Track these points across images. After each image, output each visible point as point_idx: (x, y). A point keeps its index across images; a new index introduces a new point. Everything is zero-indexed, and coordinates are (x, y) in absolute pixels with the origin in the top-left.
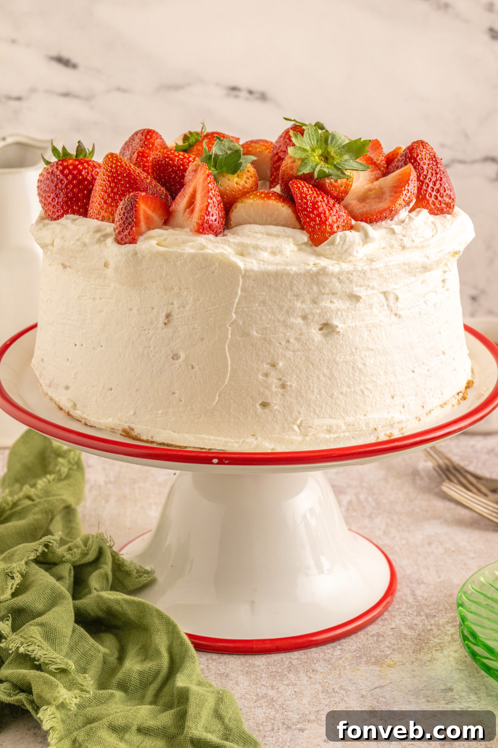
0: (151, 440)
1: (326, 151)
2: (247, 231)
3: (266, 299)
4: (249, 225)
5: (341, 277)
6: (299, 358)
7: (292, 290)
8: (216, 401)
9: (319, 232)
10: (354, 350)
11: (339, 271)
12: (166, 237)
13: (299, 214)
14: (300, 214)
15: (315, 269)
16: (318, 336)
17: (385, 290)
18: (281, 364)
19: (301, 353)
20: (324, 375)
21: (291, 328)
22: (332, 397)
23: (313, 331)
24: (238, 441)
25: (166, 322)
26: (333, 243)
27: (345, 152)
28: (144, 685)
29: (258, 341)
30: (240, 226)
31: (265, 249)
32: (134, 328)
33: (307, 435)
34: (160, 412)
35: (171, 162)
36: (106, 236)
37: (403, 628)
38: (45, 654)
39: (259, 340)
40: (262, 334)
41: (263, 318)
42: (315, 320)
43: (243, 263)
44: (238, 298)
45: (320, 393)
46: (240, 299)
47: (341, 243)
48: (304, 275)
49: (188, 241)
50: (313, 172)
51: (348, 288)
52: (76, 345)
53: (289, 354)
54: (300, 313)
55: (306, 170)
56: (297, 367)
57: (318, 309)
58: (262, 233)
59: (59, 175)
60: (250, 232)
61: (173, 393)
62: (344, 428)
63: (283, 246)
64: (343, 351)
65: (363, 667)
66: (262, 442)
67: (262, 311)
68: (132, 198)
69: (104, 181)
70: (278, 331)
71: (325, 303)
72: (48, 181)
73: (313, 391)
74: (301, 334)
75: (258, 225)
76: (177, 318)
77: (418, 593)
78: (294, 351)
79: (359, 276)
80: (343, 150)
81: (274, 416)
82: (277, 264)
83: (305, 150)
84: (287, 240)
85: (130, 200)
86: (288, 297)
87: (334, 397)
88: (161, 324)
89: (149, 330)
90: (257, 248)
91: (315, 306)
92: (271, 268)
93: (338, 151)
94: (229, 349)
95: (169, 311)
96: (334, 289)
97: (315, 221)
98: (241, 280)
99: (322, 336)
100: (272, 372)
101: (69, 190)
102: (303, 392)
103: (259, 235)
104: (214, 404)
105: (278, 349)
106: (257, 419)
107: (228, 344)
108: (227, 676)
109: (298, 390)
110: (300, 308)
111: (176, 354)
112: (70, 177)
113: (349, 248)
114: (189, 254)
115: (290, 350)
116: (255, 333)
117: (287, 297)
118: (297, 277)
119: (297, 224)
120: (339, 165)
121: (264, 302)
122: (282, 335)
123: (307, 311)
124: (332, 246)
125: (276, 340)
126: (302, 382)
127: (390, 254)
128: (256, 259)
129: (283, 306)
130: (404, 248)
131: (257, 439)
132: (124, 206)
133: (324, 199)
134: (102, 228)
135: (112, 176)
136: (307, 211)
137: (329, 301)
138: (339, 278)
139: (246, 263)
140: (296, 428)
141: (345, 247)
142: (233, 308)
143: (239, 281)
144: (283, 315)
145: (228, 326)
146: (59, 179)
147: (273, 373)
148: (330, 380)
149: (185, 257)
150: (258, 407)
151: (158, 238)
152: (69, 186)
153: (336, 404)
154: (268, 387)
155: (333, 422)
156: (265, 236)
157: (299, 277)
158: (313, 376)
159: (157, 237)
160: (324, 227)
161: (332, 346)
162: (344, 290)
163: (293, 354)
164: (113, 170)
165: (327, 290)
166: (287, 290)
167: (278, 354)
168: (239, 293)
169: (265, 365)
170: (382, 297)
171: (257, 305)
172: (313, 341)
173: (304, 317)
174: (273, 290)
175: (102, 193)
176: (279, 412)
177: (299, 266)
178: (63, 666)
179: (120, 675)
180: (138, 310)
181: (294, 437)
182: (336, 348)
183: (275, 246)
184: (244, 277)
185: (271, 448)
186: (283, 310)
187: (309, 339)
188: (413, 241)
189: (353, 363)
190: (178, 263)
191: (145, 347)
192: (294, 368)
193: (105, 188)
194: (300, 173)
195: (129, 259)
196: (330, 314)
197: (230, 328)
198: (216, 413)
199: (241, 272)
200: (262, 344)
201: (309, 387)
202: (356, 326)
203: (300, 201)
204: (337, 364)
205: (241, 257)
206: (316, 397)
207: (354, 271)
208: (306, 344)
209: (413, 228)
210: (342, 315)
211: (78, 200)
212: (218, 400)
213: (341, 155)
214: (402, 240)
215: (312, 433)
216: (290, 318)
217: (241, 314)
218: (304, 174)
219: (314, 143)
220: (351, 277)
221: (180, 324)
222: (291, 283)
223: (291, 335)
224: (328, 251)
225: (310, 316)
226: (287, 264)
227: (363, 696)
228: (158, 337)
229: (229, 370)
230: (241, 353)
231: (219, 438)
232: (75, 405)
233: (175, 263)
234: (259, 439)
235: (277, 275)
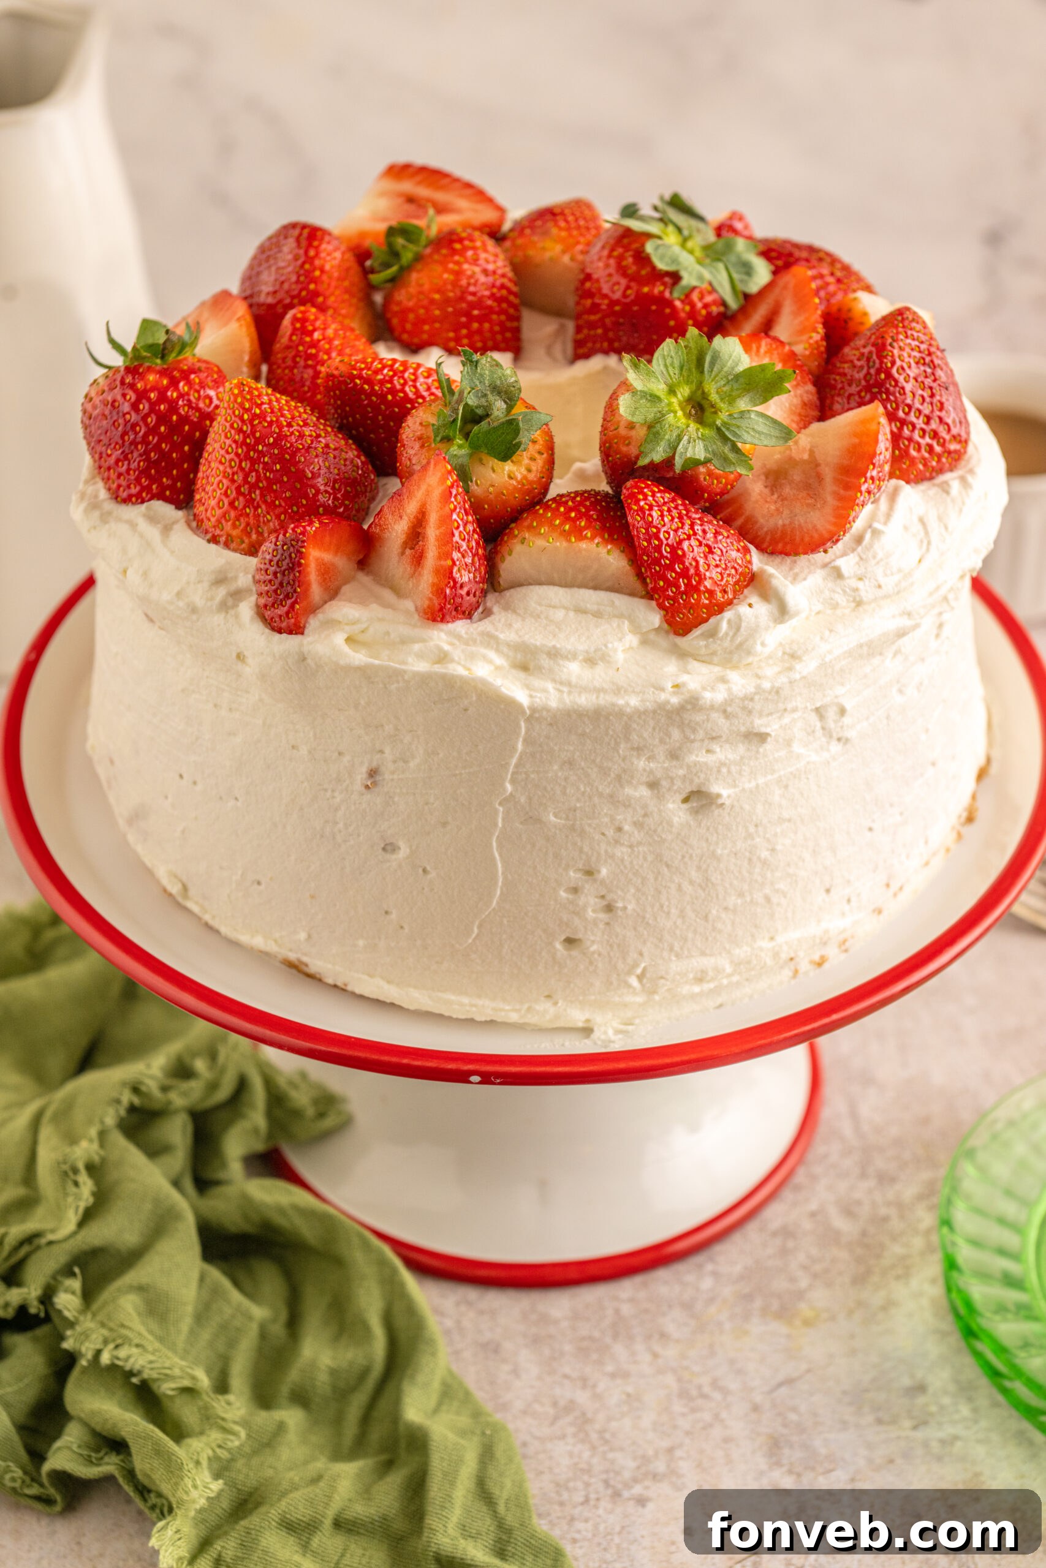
0: (343, 987)
1: (700, 392)
2: (533, 605)
3: (576, 757)
4: (537, 587)
5: (729, 709)
6: (641, 857)
7: (627, 739)
8: (474, 936)
9: (685, 608)
10: (752, 829)
11: (726, 700)
12: (364, 626)
13: (643, 570)
14: (646, 570)
15: (675, 700)
16: (681, 814)
17: (818, 705)
18: (604, 871)
19: (645, 849)
20: (691, 883)
21: (624, 806)
22: (706, 918)
23: (671, 806)
24: (518, 1007)
25: (369, 783)
26: (712, 634)
27: (738, 392)
28: (342, 1392)
29: (557, 832)
30: (518, 589)
31: (572, 656)
32: (302, 782)
33: (654, 992)
34: (361, 943)
35: (366, 387)
36: (237, 595)
37: (833, 1212)
38: (151, 1362)
39: (560, 830)
40: (567, 819)
41: (568, 791)
42: (675, 788)
43: (527, 692)
44: (517, 755)
45: (682, 914)
46: (520, 758)
47: (731, 634)
48: (654, 712)
49: (414, 641)
50: (673, 457)
51: (744, 724)
52: (181, 776)
53: (621, 851)
54: (644, 779)
55: (658, 455)
56: (636, 873)
57: (681, 767)
58: (566, 609)
59: (128, 413)
60: (540, 605)
61: (387, 913)
62: (729, 969)
63: (610, 645)
64: (730, 835)
65: (756, 1327)
66: (565, 1010)
67: (566, 779)
68: (292, 545)
69: (228, 452)
70: (599, 813)
71: (697, 757)
72: (105, 422)
73: (668, 913)
74: (645, 815)
75: (556, 588)
76: (392, 780)
77: (865, 1110)
78: (631, 846)
79: (767, 699)
80: (736, 386)
81: (591, 963)
82: (599, 691)
83: (654, 398)
84: (619, 626)
85: (288, 548)
86: (621, 752)
87: (710, 917)
88: (358, 786)
89: (333, 791)
90: (555, 655)
91: (674, 763)
92: (584, 701)
93: (725, 389)
94: (500, 846)
95: (374, 765)
96: (714, 731)
97: (678, 587)
98: (523, 724)
99: (688, 813)
100: (587, 886)
101: (151, 446)
102: (648, 916)
103: (560, 614)
104: (470, 941)
105: (598, 845)
106: (556, 968)
107: (498, 837)
108: (497, 1350)
109: (638, 915)
110: (645, 770)
111: (391, 844)
112: (152, 420)
113: (746, 640)
114: (416, 674)
115: (623, 844)
116: (552, 818)
117: (618, 752)
118: (639, 717)
119: (638, 586)
120: (728, 429)
121: (570, 763)
122: (606, 820)
123: (659, 775)
124: (711, 640)
125: (595, 829)
126: (647, 899)
127: (831, 631)
128: (554, 681)
129: (610, 769)
130: (859, 603)
131: (556, 1004)
132: (275, 559)
133: (696, 527)
134: (230, 575)
135: (244, 443)
136: (660, 565)
137: (704, 751)
138: (725, 711)
139: (534, 694)
140: (634, 981)
141: (739, 640)
142: (507, 774)
143: (520, 728)
144: (609, 783)
145: (497, 806)
146: (129, 421)
147: (589, 888)
148: (704, 890)
149: (406, 677)
150: (558, 946)
151: (347, 628)
152: (151, 438)
153: (714, 929)
154: (579, 913)
155: (707, 962)
156: (572, 614)
157: (643, 717)
158: (669, 888)
159: (347, 624)
160: (695, 596)
161: (708, 829)
162: (736, 730)
163: (629, 850)
164: (245, 428)
165: (701, 734)
166: (618, 740)
167: (599, 854)
168: (520, 746)
169: (572, 874)
170: (813, 718)
171: (556, 767)
172: (670, 824)
173: (653, 785)
174: (588, 741)
175: (225, 481)
176: (600, 955)
177: (644, 693)
178: (186, 1383)
179: (294, 1375)
180: (310, 752)
181: (630, 999)
182: (717, 833)
183: (592, 649)
184: (529, 720)
185: (583, 1018)
186: (609, 775)
187: (661, 823)
188: (880, 586)
189: (750, 853)
190: (393, 687)
191: (327, 822)
192: (630, 875)
193: (228, 470)
194: (643, 462)
195: (290, 668)
196: (706, 774)
197: (501, 809)
198: (473, 956)
199: (523, 712)
200: (567, 837)
201: (662, 906)
202: (757, 785)
203: (645, 544)
204: (718, 859)
205: (522, 675)
206: (675, 923)
207: (755, 694)
208: (655, 831)
209: (880, 555)
210: (729, 772)
211: (172, 464)
212: (478, 935)
213: (731, 400)
214: (857, 590)
215: (666, 988)
216: (624, 788)
217: (523, 783)
218: (652, 463)
219: (674, 372)
220: (750, 705)
221: (398, 791)
222: (627, 729)
223: (626, 820)
224: (704, 650)
225: (664, 783)
226: (618, 690)
227: (756, 1408)
228: (353, 808)
229: (500, 884)
230: (523, 853)
231: (480, 1002)
232: (185, 888)
233: (385, 685)
234: (559, 1004)
235: (598, 716)
